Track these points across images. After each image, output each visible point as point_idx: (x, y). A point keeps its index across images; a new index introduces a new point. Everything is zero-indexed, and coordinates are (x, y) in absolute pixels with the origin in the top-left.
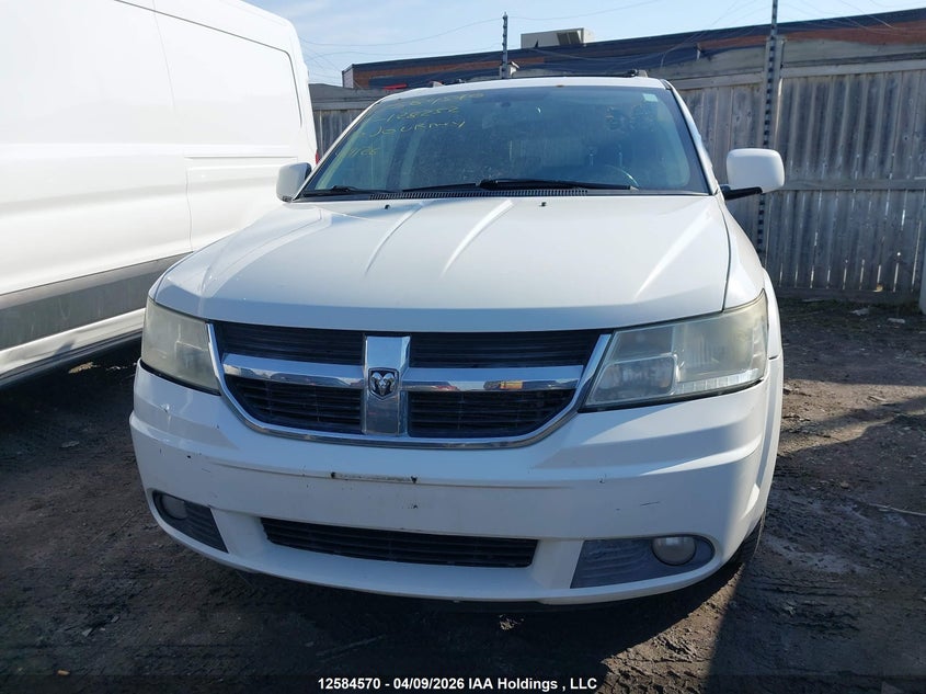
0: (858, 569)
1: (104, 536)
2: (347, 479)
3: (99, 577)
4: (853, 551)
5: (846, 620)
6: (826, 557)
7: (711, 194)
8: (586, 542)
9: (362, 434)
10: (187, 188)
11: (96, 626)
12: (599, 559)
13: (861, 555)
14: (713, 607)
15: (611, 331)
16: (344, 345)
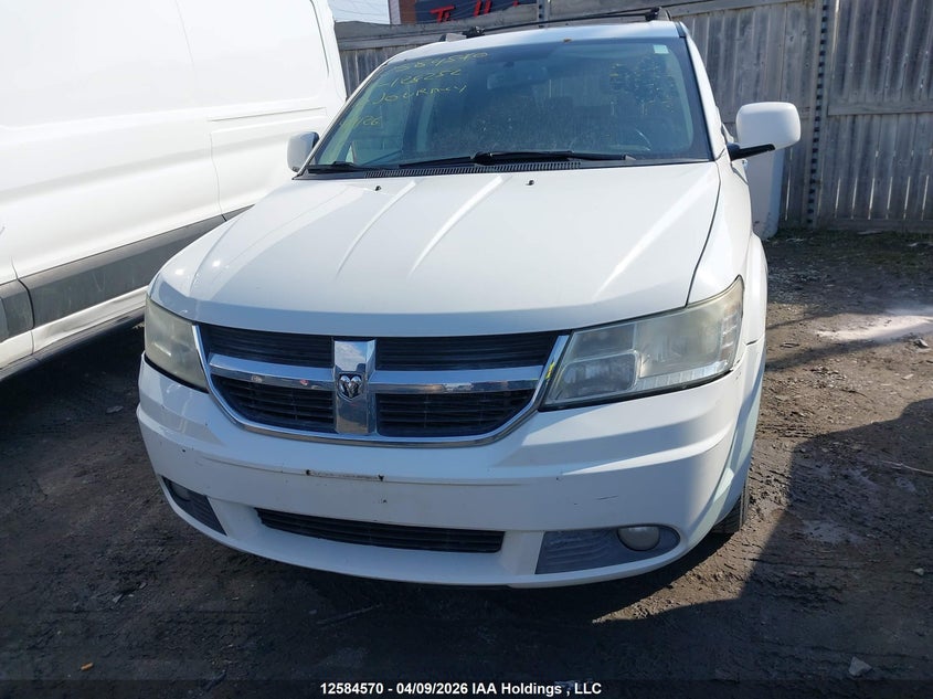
0: (853, 538)
1: (139, 503)
2: (320, 475)
3: (131, 545)
4: (854, 519)
5: (830, 593)
6: (825, 526)
7: (712, 159)
8: (547, 533)
9: (335, 432)
10: (212, 152)
11: (125, 593)
12: (559, 548)
13: (860, 523)
14: (699, 578)
15: (569, 332)
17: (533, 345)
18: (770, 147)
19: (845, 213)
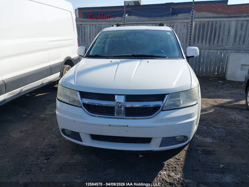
0: (214, 141)
1: (41, 139)
2: (112, 126)
4: (213, 137)
5: (212, 152)
6: (208, 139)
7: (184, 59)
8: (163, 138)
9: (115, 116)
10: (48, 49)
11: (48, 159)
12: (166, 141)
13: (215, 138)
14: (185, 150)
15: (168, 94)
16: (111, 97)
17: (160, 97)
18: (193, 56)
19: (202, 72)
